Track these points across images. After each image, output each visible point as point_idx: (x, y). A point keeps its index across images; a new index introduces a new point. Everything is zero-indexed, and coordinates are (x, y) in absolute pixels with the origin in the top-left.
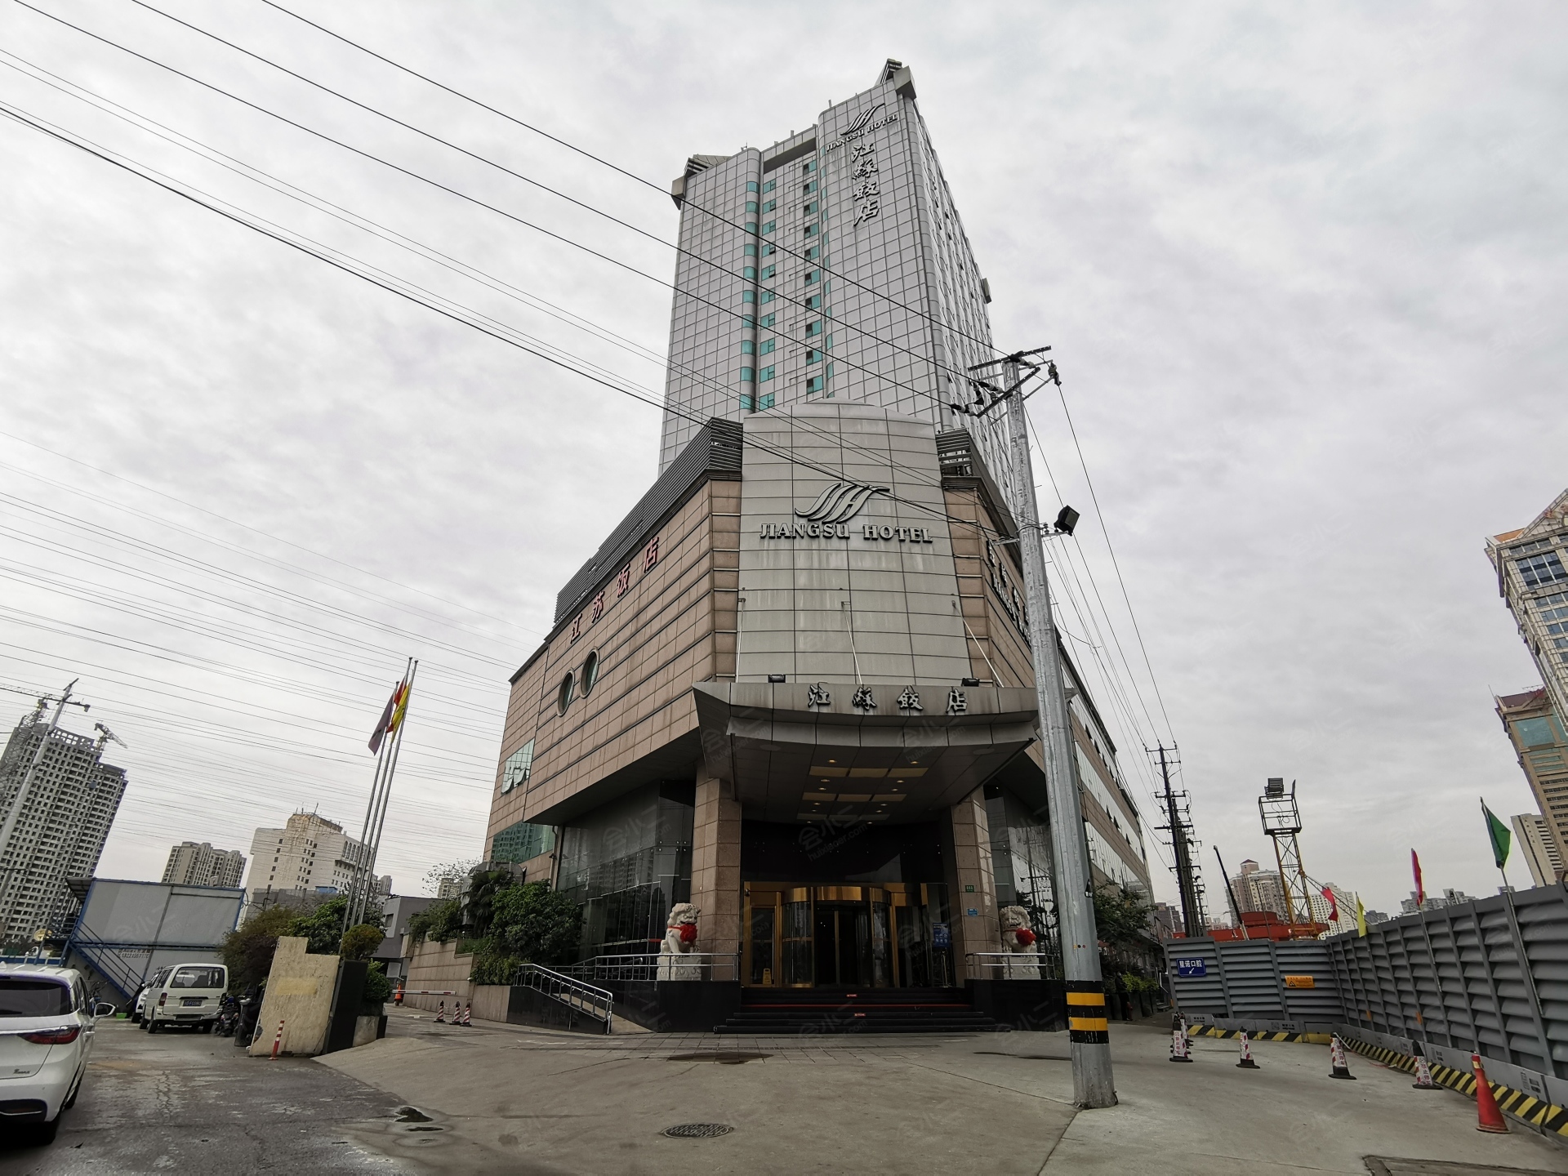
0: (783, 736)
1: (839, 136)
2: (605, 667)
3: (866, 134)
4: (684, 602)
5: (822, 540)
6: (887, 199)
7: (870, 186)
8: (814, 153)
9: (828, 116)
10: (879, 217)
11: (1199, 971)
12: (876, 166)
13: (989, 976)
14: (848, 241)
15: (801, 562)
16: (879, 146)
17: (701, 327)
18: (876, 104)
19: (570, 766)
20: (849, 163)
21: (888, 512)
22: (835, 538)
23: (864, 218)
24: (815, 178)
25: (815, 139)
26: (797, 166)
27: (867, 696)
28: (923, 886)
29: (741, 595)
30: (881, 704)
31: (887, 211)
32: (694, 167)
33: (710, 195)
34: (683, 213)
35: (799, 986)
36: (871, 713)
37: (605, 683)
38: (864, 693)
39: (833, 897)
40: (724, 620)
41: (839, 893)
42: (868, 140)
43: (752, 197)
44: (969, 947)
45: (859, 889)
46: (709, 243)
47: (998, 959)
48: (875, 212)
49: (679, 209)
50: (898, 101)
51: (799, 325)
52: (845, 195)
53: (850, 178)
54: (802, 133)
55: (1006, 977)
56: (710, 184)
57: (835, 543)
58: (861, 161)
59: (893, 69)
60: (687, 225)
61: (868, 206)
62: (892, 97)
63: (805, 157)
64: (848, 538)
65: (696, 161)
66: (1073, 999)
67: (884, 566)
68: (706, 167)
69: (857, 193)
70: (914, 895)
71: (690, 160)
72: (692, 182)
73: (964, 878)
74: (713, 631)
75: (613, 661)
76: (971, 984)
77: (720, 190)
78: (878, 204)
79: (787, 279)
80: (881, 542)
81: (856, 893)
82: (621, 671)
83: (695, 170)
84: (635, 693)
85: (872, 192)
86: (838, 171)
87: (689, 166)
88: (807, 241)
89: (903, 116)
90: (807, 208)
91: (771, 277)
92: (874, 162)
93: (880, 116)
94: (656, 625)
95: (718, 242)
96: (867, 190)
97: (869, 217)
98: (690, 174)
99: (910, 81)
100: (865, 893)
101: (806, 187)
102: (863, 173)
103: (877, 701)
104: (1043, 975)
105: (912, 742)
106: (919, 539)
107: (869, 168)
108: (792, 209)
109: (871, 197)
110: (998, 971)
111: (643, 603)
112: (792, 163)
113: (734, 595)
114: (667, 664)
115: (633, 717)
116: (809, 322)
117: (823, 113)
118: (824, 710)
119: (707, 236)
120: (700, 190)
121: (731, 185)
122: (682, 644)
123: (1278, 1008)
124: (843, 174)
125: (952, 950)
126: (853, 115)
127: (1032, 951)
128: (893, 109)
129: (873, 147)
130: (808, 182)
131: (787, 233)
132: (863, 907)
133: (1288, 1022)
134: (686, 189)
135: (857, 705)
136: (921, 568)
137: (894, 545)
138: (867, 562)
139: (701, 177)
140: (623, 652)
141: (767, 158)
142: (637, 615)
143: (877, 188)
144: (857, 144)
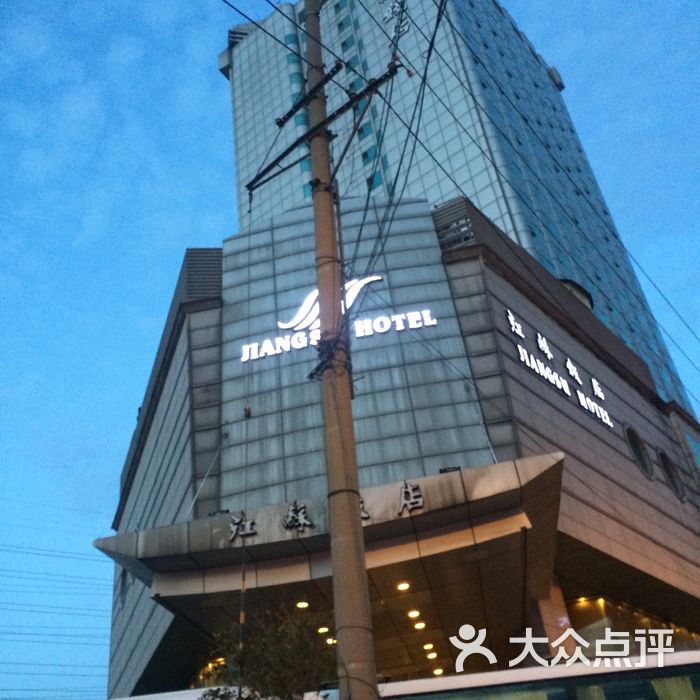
7: (397, 5)
10: (411, 32)
21: (382, 303)
27: (300, 514)
29: (225, 429)
30: (318, 521)
32: (235, 37)
34: (233, 83)
36: (307, 533)
40: (205, 462)
48: (406, 27)
49: (228, 79)
53: (377, 3)
56: (253, 48)
60: (238, 92)
65: (235, 31)
67: (381, 363)
68: (245, 34)
69: (387, 15)
71: (230, 32)
72: (236, 51)
78: (409, 19)
83: (236, 40)
85: (401, 10)
87: (230, 37)
96: (396, 9)
98: (232, 45)
103: (312, 518)
109: (400, 15)
113: (217, 431)
118: (249, 542)
120: (244, 57)
134: (231, 59)
135: (289, 527)
139: (243, 45)
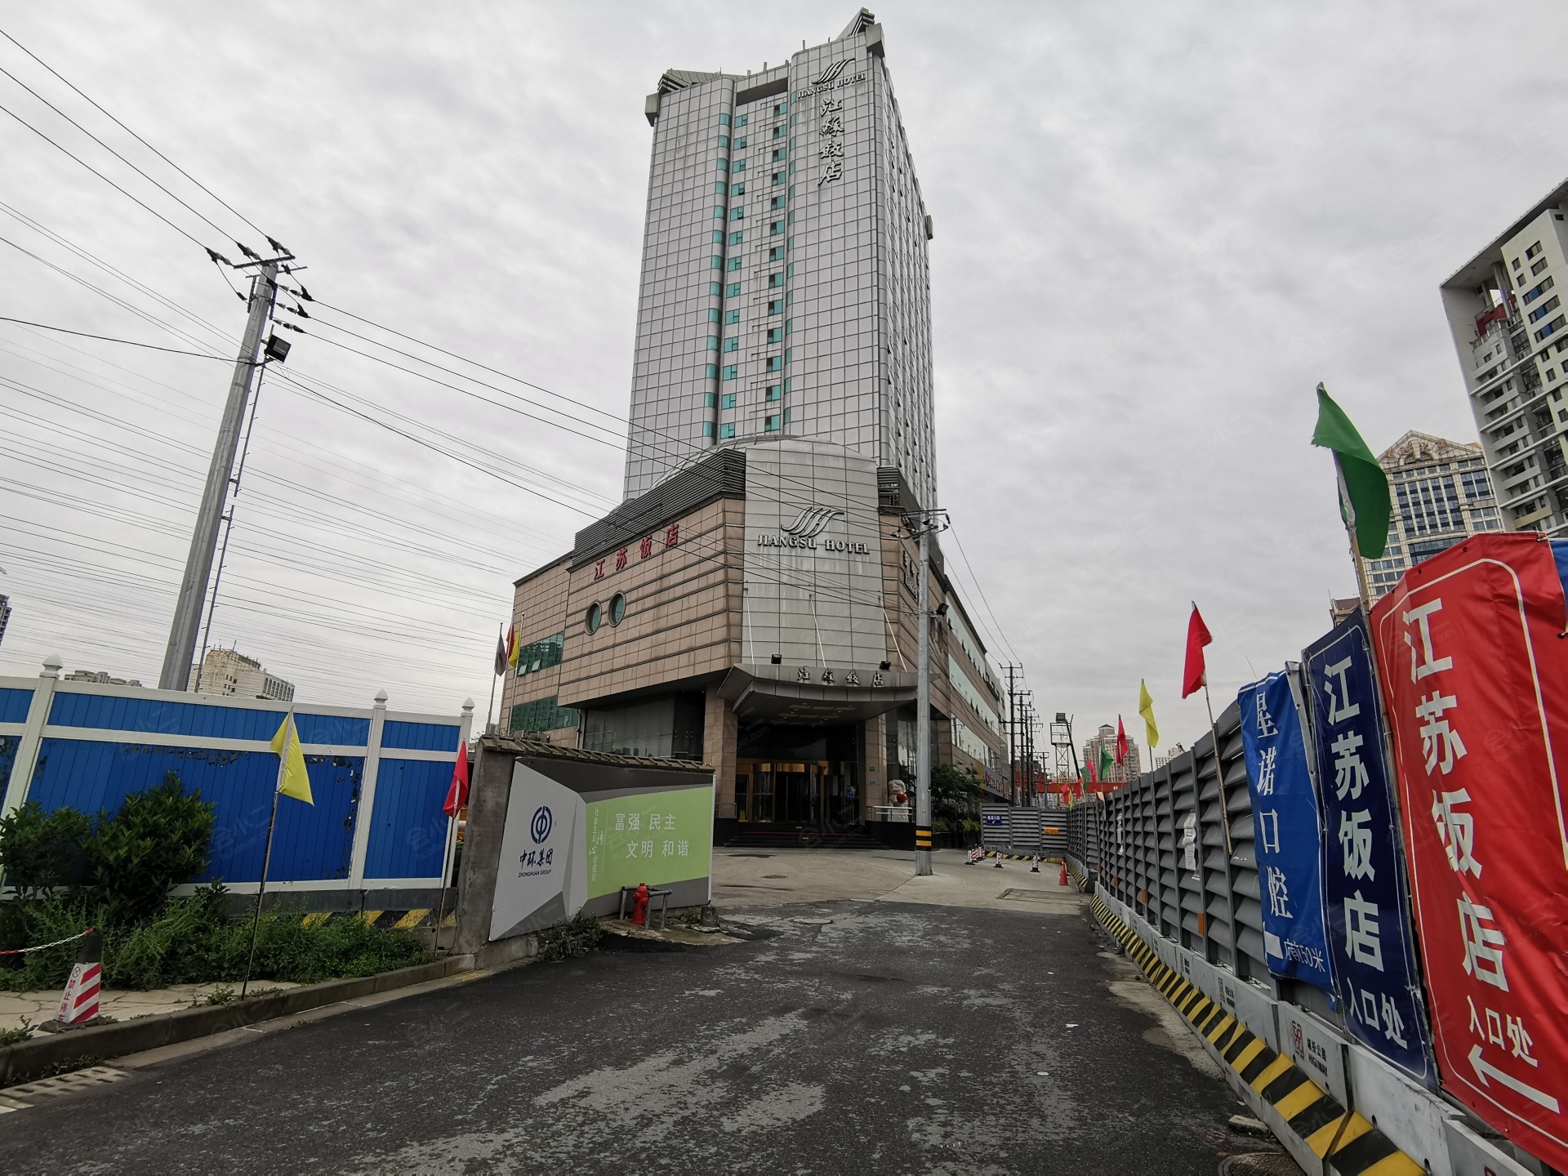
0: (780, 693)
1: (810, 84)
2: (632, 609)
3: (836, 88)
4: (703, 582)
5: (799, 549)
6: (850, 164)
7: (835, 146)
8: (785, 94)
9: (803, 58)
10: (841, 181)
11: (998, 822)
12: (842, 126)
13: (879, 819)
14: (813, 199)
15: (785, 561)
16: (848, 104)
17: (672, 260)
18: (847, 57)
19: (602, 674)
20: (818, 116)
21: (842, 530)
22: (807, 548)
23: (829, 179)
24: (785, 122)
25: (787, 79)
26: (768, 105)
27: (830, 675)
28: (842, 763)
29: (746, 586)
30: (837, 680)
31: (850, 176)
32: (669, 84)
33: (683, 120)
34: (656, 134)
35: (764, 821)
36: (832, 684)
37: (632, 621)
38: (829, 673)
39: (787, 770)
40: (734, 603)
41: (791, 767)
42: (837, 95)
43: (724, 130)
44: (869, 803)
45: (803, 765)
46: (681, 172)
47: (885, 810)
48: (838, 174)
49: (652, 125)
50: (868, 59)
51: (763, 273)
52: (813, 150)
53: (818, 132)
54: (775, 69)
55: (889, 820)
56: (684, 107)
57: (807, 552)
58: (828, 117)
59: (865, 21)
60: (660, 149)
61: (833, 166)
62: (862, 54)
63: (777, 96)
64: (815, 549)
65: (671, 77)
66: (919, 833)
67: (837, 570)
68: (681, 85)
69: (823, 150)
70: (835, 769)
71: (663, 76)
72: (665, 100)
73: (869, 763)
74: (727, 610)
75: (639, 606)
76: (868, 823)
77: (694, 117)
78: (842, 167)
79: (754, 225)
80: (837, 552)
81: (801, 768)
82: (649, 615)
83: (669, 88)
84: (663, 635)
85: (836, 152)
86: (807, 123)
87: (663, 83)
88: (775, 189)
89: (871, 77)
90: (776, 153)
91: (739, 219)
92: (841, 120)
93: (849, 72)
94: (679, 591)
95: (690, 173)
96: (833, 150)
97: (833, 178)
98: (663, 92)
99: (880, 42)
100: (807, 768)
101: (776, 130)
102: (830, 131)
103: (836, 679)
104: (910, 820)
105: (851, 699)
106: (861, 551)
107: (836, 128)
108: (762, 151)
109: (835, 158)
110: (884, 817)
111: (666, 571)
112: (764, 100)
113: (740, 586)
114: (689, 622)
115: (661, 652)
116: (772, 272)
117: (797, 54)
118: (807, 682)
119: (679, 165)
120: (674, 111)
121: (704, 114)
122: (702, 612)
123: (1038, 844)
124: (812, 128)
125: (858, 804)
126: (826, 64)
127: (905, 807)
128: (862, 67)
129: (841, 105)
130: (779, 124)
131: (756, 176)
132: (806, 775)
133: (1041, 852)
134: (659, 108)
135: (824, 680)
136: (860, 573)
137: (844, 555)
138: (827, 567)
140: (649, 602)
141: (742, 87)
142: (661, 578)
143: (842, 150)
144: (826, 97)
